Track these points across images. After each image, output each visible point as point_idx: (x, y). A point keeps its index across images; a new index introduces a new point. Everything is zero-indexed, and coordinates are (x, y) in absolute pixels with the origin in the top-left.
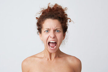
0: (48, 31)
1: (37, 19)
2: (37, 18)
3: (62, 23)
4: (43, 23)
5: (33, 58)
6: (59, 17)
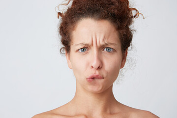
0: (85, 48)
1: (60, 17)
2: (59, 14)
3: (119, 29)
4: (73, 29)
5: (49, 116)
6: (111, 13)
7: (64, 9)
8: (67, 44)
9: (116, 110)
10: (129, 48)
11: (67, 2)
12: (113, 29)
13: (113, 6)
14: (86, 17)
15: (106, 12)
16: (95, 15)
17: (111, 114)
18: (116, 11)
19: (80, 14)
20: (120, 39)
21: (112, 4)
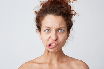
0: (49, 30)
1: (36, 14)
2: (36, 12)
4: (43, 20)
6: (63, 12)
7: (38, 10)
8: (39, 27)
9: (64, 60)
10: (71, 30)
11: (40, 6)
12: (64, 20)
13: (63, 9)
14: (50, 14)
15: (60, 11)
16: (54, 13)
17: (62, 62)
18: (65, 11)
19: (46, 12)
20: (67, 25)
21: (63, 7)
